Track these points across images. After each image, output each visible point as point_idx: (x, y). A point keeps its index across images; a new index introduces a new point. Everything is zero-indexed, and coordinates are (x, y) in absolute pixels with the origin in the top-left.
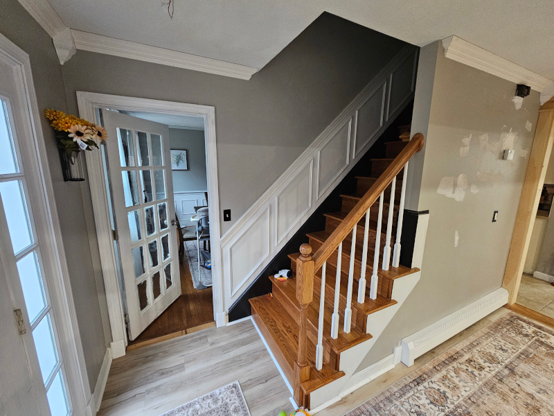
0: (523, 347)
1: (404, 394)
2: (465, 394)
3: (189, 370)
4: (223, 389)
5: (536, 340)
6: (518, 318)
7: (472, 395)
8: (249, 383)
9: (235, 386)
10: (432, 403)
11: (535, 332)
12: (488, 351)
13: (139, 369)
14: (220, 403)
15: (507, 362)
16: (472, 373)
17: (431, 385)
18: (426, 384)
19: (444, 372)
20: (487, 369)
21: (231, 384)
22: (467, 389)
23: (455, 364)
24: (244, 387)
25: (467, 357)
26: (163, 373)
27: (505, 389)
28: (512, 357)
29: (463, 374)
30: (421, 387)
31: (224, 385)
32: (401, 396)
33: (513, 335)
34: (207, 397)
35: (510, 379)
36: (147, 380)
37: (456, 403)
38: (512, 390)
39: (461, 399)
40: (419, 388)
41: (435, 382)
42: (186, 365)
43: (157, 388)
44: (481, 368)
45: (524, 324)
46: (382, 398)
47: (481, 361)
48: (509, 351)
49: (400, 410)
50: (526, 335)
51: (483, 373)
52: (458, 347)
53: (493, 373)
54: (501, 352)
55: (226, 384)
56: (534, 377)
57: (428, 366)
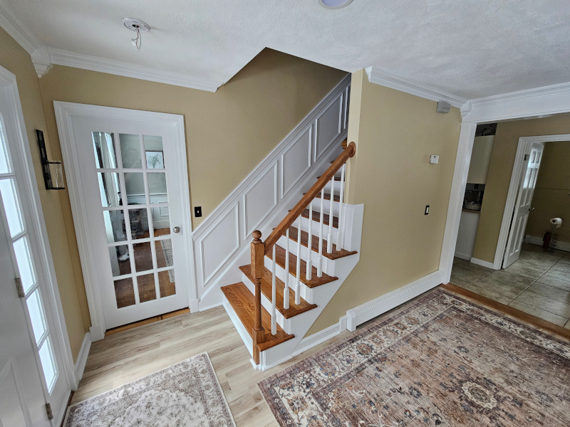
0: (440, 312)
1: (340, 349)
2: (386, 346)
3: (163, 346)
4: (193, 358)
5: (452, 307)
6: (444, 292)
7: (392, 346)
8: (217, 352)
9: (204, 356)
10: (360, 353)
11: (453, 302)
12: (413, 316)
13: (117, 348)
14: (190, 368)
15: (424, 323)
16: (396, 332)
17: (363, 341)
18: (359, 342)
19: (375, 333)
20: (408, 329)
21: (201, 354)
22: (389, 343)
23: (385, 327)
24: (211, 355)
25: (395, 322)
26: (140, 350)
27: (417, 340)
28: (430, 319)
29: (389, 333)
30: (355, 344)
31: (194, 355)
32: (338, 351)
33: (436, 304)
34: (179, 365)
35: (423, 334)
36: (125, 356)
37: (378, 352)
38: (422, 341)
39: (383, 349)
40: (353, 344)
41: (367, 341)
42: (161, 343)
43: (134, 360)
44: (405, 328)
45: (447, 296)
46: (323, 353)
47: (406, 324)
48: (429, 315)
49: (335, 360)
50: (446, 304)
51: (404, 332)
52: (391, 315)
53: (412, 331)
54: (423, 316)
55: (195, 354)
56: (442, 331)
57: (364, 329)
